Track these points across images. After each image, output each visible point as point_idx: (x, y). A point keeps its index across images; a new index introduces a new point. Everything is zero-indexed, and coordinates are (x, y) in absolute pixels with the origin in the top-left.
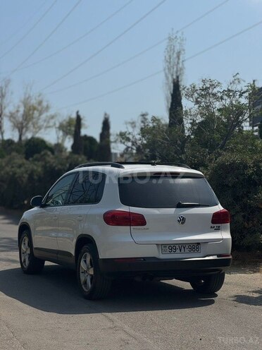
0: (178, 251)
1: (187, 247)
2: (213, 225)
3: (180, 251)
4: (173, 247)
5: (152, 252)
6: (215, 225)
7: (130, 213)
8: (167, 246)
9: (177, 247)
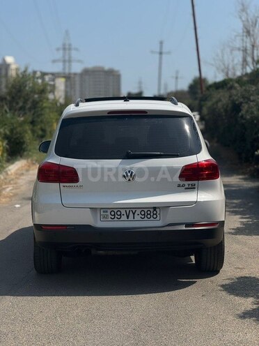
0: (124, 218)
1: (138, 211)
2: (182, 183)
3: (128, 217)
4: (116, 212)
5: (85, 218)
6: (187, 183)
7: (59, 166)
8: (109, 211)
9: (123, 212)
